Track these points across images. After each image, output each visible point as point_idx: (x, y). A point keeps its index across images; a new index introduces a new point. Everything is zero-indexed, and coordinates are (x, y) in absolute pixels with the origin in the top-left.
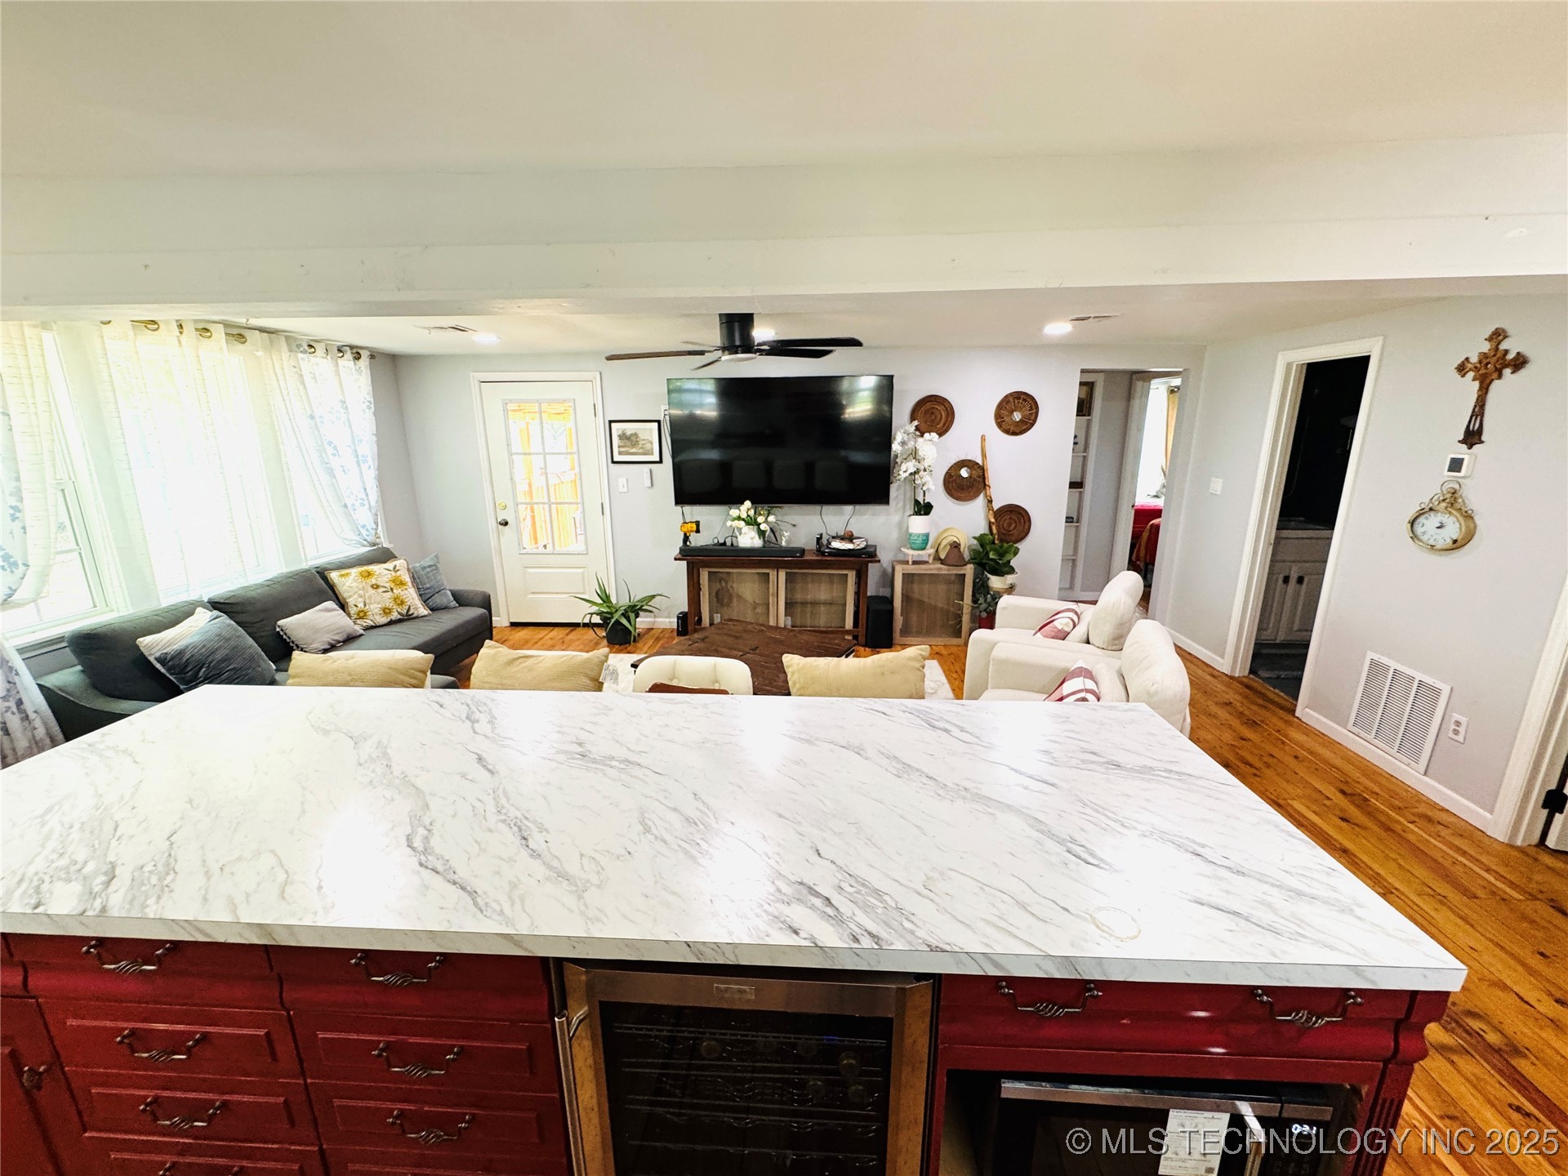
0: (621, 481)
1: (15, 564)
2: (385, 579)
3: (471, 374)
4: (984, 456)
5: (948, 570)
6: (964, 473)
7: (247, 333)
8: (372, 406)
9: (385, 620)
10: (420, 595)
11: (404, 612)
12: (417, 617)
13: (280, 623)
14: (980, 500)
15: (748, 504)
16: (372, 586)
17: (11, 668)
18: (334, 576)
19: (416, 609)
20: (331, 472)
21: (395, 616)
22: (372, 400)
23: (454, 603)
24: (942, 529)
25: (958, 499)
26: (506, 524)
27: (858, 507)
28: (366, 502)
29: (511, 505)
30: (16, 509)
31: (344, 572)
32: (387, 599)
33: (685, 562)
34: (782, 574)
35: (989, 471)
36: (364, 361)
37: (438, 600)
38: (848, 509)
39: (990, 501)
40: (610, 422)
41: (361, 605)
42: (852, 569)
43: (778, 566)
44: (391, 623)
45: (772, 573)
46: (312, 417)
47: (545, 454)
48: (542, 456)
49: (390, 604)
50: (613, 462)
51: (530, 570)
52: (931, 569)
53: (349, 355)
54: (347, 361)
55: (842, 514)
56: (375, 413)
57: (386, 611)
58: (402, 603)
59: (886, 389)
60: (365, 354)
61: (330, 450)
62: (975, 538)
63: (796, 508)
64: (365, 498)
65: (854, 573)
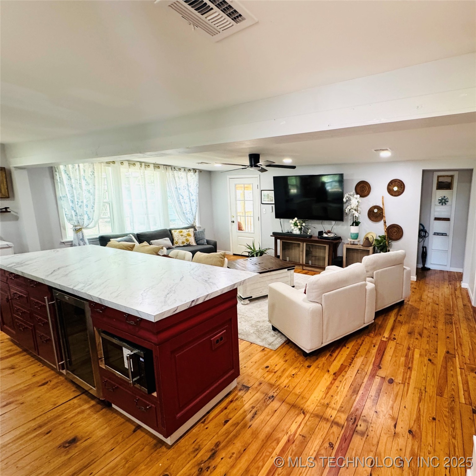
0: (264, 210)
1: (90, 219)
2: (185, 234)
3: (228, 176)
4: (383, 204)
5: (363, 248)
6: (376, 211)
7: (160, 166)
8: (198, 185)
9: (182, 245)
10: (195, 240)
11: (188, 243)
12: (192, 246)
13: (151, 241)
14: (382, 222)
15: (296, 219)
16: (181, 235)
17: (85, 242)
18: (173, 231)
19: (192, 243)
20: (180, 203)
21: (185, 244)
22: (198, 184)
23: (206, 243)
24: (367, 233)
25: (373, 221)
26: (234, 222)
27: (337, 222)
28: (191, 212)
29: (235, 217)
30: (93, 206)
31: (176, 230)
32: (184, 239)
33: (274, 237)
34: (305, 244)
35: (385, 211)
36: (197, 173)
37: (201, 242)
38: (333, 222)
39: (385, 222)
40: (262, 190)
41: (177, 240)
42: (327, 244)
43: (303, 241)
44: (184, 246)
45: (301, 244)
46: (176, 188)
47: (244, 200)
48: (244, 202)
49: (184, 241)
50: (262, 203)
51: (239, 237)
52: (357, 247)
53: (192, 171)
54: (192, 173)
55: (331, 224)
56: (198, 188)
57: (183, 243)
58: (188, 241)
59: (341, 179)
60: (197, 171)
61: (181, 197)
62: (379, 236)
63: (316, 221)
64: (191, 211)
65: (328, 246)
